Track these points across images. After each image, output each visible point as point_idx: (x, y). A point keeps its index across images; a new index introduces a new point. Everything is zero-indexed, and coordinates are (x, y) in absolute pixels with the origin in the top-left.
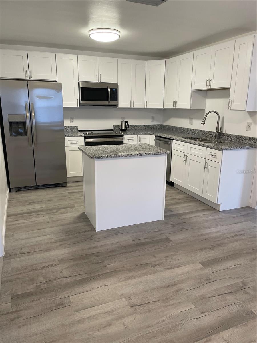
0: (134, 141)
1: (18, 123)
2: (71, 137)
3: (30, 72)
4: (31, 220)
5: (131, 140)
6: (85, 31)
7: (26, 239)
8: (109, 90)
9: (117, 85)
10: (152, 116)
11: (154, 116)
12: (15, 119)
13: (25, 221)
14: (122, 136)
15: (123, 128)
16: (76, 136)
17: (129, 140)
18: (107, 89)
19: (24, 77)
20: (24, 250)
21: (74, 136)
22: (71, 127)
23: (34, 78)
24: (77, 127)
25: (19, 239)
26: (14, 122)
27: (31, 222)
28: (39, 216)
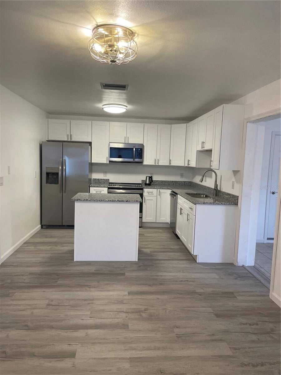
0: (153, 194)
1: (53, 174)
2: (96, 187)
3: (71, 136)
4: (38, 248)
5: (151, 193)
6: (100, 105)
7: (22, 258)
8: (134, 149)
9: (143, 145)
10: (181, 173)
11: (183, 173)
12: (51, 171)
13: (33, 247)
14: (142, 189)
15: (147, 182)
16: (100, 187)
17: (149, 193)
18: (133, 149)
19: (66, 139)
20: (14, 264)
21: (99, 187)
22: (103, 179)
23: (73, 140)
24: (109, 179)
25: (18, 258)
26: (51, 173)
27: (37, 249)
28: (46, 246)
